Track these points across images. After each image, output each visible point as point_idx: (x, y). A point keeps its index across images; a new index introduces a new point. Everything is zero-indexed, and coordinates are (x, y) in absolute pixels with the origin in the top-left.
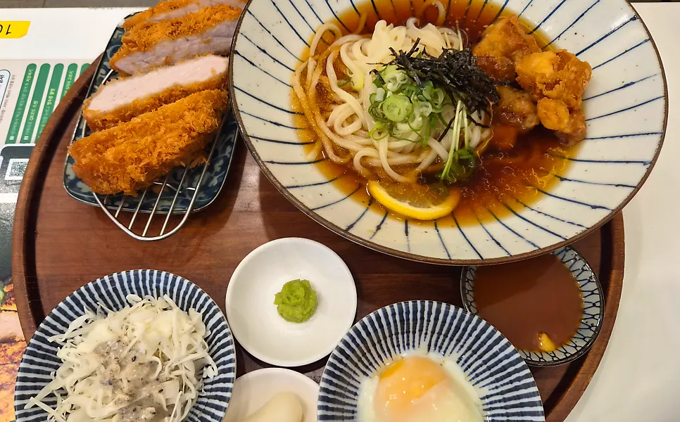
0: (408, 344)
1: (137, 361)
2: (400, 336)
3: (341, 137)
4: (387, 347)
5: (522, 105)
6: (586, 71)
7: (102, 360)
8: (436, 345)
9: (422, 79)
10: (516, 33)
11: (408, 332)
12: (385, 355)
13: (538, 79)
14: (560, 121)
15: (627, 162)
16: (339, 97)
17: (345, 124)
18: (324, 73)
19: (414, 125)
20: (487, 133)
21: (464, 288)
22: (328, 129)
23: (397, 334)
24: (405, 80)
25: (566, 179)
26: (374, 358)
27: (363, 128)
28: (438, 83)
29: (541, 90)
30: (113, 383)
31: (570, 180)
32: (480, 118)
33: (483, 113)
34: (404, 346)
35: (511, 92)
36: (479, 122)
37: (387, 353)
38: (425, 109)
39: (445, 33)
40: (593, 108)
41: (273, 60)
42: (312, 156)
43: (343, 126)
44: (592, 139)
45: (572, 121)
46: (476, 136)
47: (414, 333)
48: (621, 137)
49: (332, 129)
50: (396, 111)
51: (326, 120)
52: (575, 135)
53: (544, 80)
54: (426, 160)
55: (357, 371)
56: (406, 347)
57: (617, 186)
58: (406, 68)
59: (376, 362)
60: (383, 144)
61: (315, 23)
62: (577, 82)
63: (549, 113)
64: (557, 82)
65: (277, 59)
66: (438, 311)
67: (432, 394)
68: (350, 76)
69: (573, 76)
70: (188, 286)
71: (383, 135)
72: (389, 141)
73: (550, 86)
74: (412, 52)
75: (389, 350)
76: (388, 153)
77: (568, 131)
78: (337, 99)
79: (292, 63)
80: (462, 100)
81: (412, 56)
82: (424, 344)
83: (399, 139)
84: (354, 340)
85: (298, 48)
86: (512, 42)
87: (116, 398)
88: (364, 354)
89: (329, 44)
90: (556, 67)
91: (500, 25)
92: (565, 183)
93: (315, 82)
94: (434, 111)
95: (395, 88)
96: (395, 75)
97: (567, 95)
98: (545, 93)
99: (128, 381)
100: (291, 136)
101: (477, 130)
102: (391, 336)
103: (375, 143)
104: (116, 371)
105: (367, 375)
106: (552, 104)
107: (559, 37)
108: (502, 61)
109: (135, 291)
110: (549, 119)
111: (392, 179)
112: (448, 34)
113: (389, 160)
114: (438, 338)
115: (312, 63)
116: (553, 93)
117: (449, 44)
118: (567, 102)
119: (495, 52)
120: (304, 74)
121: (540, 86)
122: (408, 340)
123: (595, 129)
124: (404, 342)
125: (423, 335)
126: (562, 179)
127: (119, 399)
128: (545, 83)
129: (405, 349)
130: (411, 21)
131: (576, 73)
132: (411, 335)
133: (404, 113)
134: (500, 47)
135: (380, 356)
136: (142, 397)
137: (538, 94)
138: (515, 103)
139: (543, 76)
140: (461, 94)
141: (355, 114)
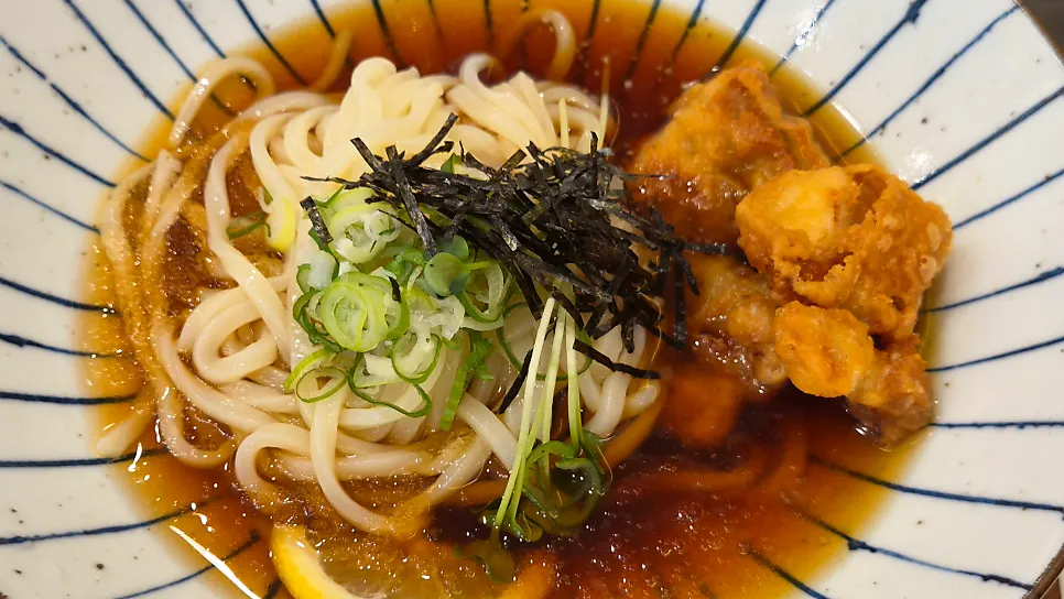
3: (215, 386)
5: (749, 318)
6: (932, 229)
9: (437, 232)
10: (757, 112)
13: (779, 247)
14: (836, 370)
15: (1026, 506)
16: (222, 268)
17: (228, 349)
18: (198, 198)
19: (410, 364)
20: (649, 392)
22: (177, 361)
24: (391, 231)
25: (864, 546)
27: (280, 362)
28: (486, 246)
29: (788, 280)
31: (873, 550)
32: (630, 348)
33: (640, 335)
35: (730, 275)
36: (626, 360)
38: (442, 318)
39: (562, 104)
40: (962, 335)
41: (40, 153)
42: (112, 440)
43: (221, 355)
44: (950, 426)
45: (887, 370)
46: (611, 401)
48: (1022, 425)
49: (188, 361)
50: (356, 321)
51: (177, 334)
52: (897, 413)
53: (797, 251)
54: (454, 469)
57: (986, 578)
58: (397, 201)
60: (326, 415)
61: (197, 54)
62: (902, 260)
63: (802, 348)
64: (838, 260)
65: (57, 148)
68: (265, 208)
69: (885, 243)
71: (331, 385)
72: (345, 407)
73: (816, 268)
74: (427, 153)
76: (339, 441)
77: (873, 399)
78: (216, 273)
79: (110, 161)
80: (559, 297)
81: (423, 165)
83: (374, 403)
85: (134, 120)
86: (742, 137)
89: (231, 114)
90: (844, 213)
91: (715, 86)
92: (861, 556)
93: (167, 220)
94: (472, 325)
95: (364, 253)
96: (362, 217)
97: (870, 295)
98: (801, 287)
100: (63, 376)
101: (616, 384)
103: (305, 409)
106: (813, 320)
107: (883, 126)
108: (714, 186)
110: (803, 364)
111: (344, 521)
112: (570, 104)
113: (342, 463)
115: (165, 165)
116: (824, 289)
117: (565, 131)
118: (869, 316)
119: (696, 160)
120: (139, 194)
121: (784, 269)
123: (962, 396)
126: (855, 545)
128: (799, 260)
130: (473, 64)
131: (897, 234)
133: (378, 327)
134: (711, 146)
137: (781, 291)
138: (734, 308)
139: (796, 238)
140: (559, 281)
141: (261, 319)
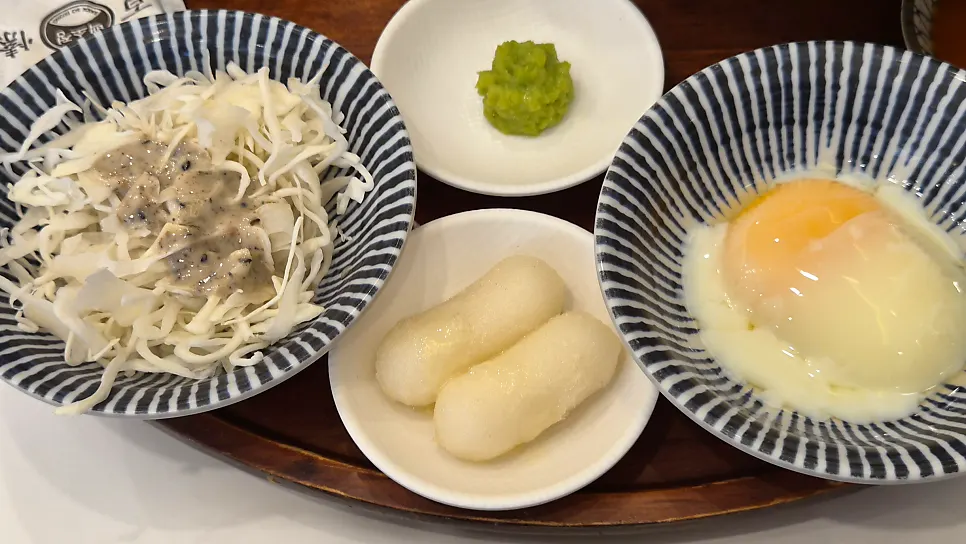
0: (791, 156)
1: (193, 171)
2: (772, 132)
4: (744, 160)
7: (115, 181)
8: (855, 154)
11: (790, 122)
12: (740, 179)
21: (910, 23)
23: (765, 125)
26: (714, 183)
30: (147, 214)
34: (782, 162)
37: (743, 175)
47: (804, 123)
55: (679, 202)
56: (787, 163)
59: (720, 193)
66: (857, 62)
67: (854, 230)
70: (281, 29)
75: (748, 169)
82: (829, 153)
84: (668, 122)
87: (162, 234)
88: (693, 166)
99: (181, 205)
102: (751, 128)
104: (153, 189)
105: (701, 220)
109: (161, 62)
114: (860, 134)
122: (791, 145)
124: (781, 150)
125: (824, 131)
127: (168, 234)
129: (784, 169)
132: (797, 129)
135: (727, 180)
136: (216, 233)
